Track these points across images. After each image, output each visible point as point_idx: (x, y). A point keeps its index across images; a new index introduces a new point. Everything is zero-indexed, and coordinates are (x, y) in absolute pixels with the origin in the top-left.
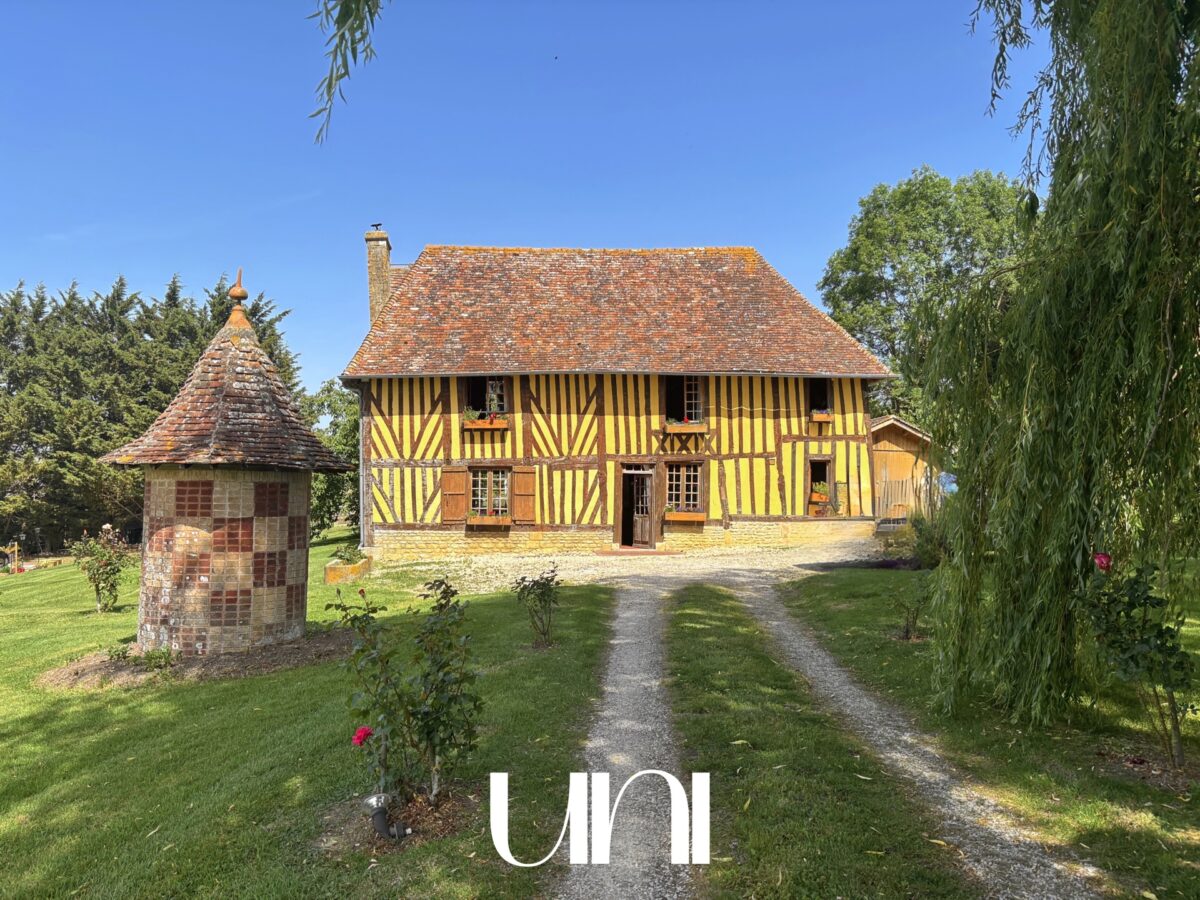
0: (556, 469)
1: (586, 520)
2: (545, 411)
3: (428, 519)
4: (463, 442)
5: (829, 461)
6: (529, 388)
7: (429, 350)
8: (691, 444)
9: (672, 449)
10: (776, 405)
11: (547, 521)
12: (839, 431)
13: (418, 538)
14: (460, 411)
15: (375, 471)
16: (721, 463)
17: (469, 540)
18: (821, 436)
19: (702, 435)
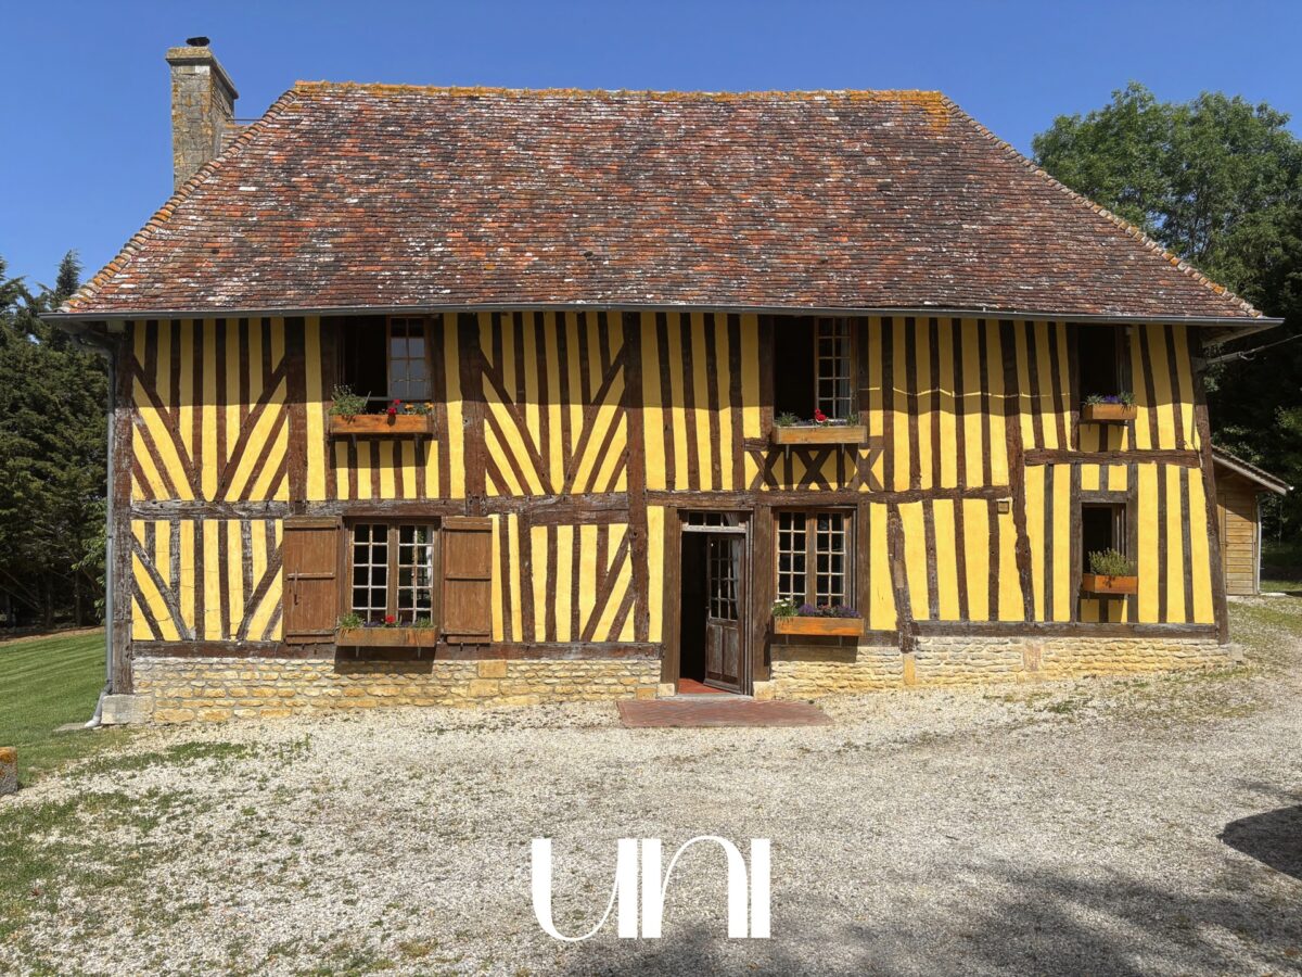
0: (538, 523)
1: (601, 634)
2: (513, 397)
3: (255, 632)
4: (332, 465)
5: (1122, 506)
6: (478, 347)
7: (261, 267)
8: (828, 469)
9: (789, 481)
10: (1011, 387)
11: (517, 636)
12: (1144, 443)
13: (230, 674)
14: (326, 398)
15: (138, 527)
16: (893, 512)
17: (345, 680)
18: (1105, 455)
19: (853, 448)
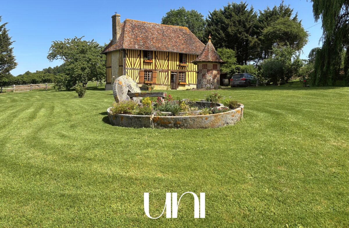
0: (160, 72)
1: (165, 84)
2: (159, 59)
3: (137, 81)
4: (143, 65)
6: (156, 54)
7: (137, 44)
8: (183, 68)
9: (180, 69)
11: (158, 83)
14: (143, 58)
15: (126, 70)
16: (188, 72)
